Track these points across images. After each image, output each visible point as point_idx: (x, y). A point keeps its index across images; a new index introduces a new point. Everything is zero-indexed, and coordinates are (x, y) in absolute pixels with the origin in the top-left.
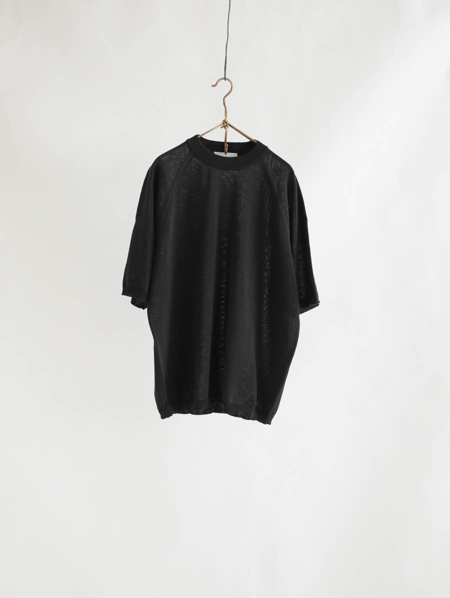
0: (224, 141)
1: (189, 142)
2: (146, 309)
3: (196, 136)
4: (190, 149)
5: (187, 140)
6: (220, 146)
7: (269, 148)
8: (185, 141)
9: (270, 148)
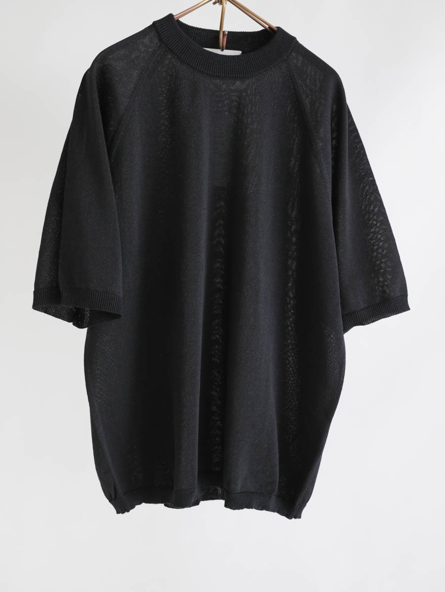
0: (218, 29)
1: (157, 26)
2: (86, 330)
3: (170, 16)
4: (160, 39)
5: (154, 23)
6: (212, 37)
7: (299, 39)
8: (151, 23)
9: (301, 41)
